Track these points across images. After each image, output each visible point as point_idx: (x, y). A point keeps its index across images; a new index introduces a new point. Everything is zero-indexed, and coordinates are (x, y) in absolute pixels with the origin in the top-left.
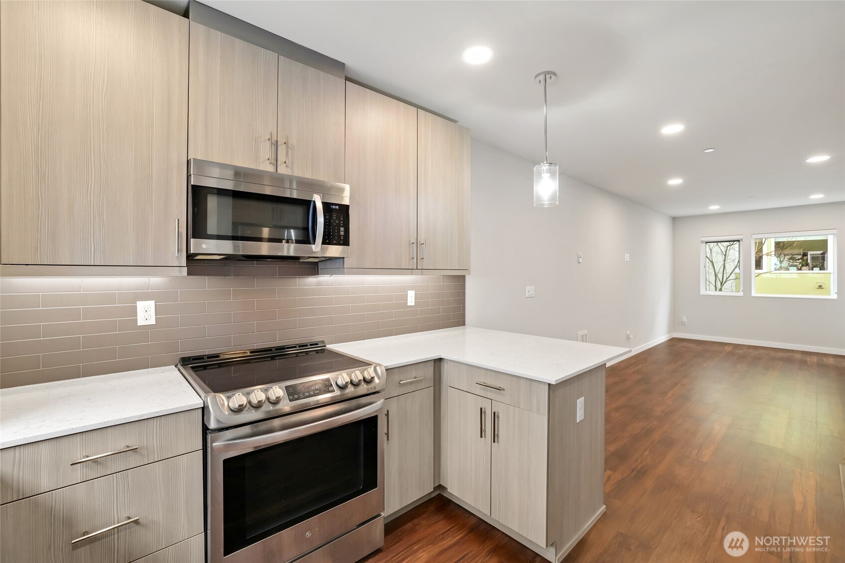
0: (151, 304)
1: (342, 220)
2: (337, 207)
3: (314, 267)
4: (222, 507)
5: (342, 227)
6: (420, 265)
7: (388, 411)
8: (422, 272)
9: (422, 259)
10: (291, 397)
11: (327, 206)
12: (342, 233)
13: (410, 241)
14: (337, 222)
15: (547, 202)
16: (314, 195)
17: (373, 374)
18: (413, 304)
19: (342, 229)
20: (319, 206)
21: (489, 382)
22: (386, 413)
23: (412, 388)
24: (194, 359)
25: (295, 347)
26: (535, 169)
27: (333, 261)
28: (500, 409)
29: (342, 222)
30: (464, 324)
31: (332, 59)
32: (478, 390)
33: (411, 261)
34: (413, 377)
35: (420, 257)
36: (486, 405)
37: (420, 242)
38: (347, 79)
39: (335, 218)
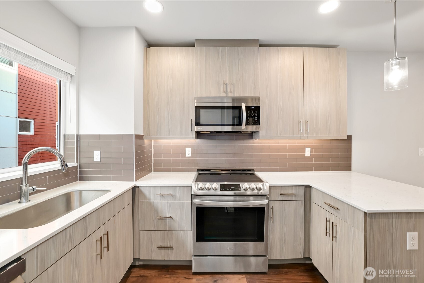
0: (190, 149)
1: (256, 113)
2: (254, 108)
3: (252, 135)
4: (196, 224)
5: (256, 116)
6: (306, 134)
7: (272, 207)
8: (308, 137)
9: (307, 130)
10: (221, 189)
11: (248, 108)
12: (256, 120)
13: (299, 121)
14: (254, 114)
15: (396, 86)
16: (242, 104)
17: (262, 187)
18: (309, 155)
19: (256, 117)
20: (244, 108)
21: (332, 204)
22: (271, 207)
23: (289, 198)
24: (206, 171)
25: (240, 171)
26: (385, 64)
27: (257, 132)
28: (337, 221)
29: (256, 114)
30: (350, 170)
31: (252, 39)
32: (326, 207)
33: (300, 132)
34: (290, 193)
35: (306, 129)
36: (330, 217)
37: (306, 121)
38: (261, 45)
39: (252, 113)
